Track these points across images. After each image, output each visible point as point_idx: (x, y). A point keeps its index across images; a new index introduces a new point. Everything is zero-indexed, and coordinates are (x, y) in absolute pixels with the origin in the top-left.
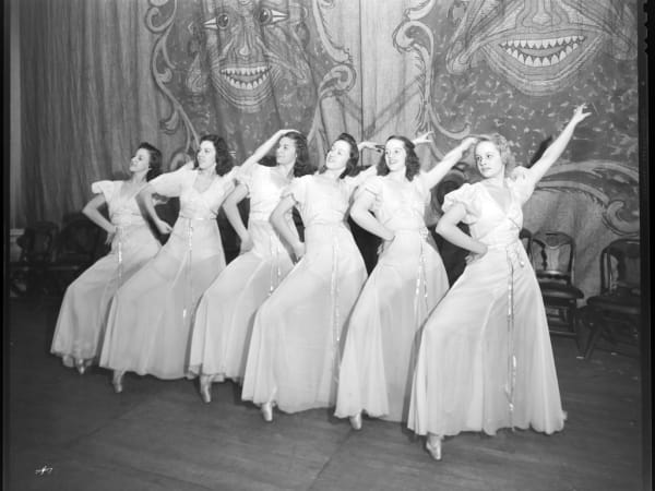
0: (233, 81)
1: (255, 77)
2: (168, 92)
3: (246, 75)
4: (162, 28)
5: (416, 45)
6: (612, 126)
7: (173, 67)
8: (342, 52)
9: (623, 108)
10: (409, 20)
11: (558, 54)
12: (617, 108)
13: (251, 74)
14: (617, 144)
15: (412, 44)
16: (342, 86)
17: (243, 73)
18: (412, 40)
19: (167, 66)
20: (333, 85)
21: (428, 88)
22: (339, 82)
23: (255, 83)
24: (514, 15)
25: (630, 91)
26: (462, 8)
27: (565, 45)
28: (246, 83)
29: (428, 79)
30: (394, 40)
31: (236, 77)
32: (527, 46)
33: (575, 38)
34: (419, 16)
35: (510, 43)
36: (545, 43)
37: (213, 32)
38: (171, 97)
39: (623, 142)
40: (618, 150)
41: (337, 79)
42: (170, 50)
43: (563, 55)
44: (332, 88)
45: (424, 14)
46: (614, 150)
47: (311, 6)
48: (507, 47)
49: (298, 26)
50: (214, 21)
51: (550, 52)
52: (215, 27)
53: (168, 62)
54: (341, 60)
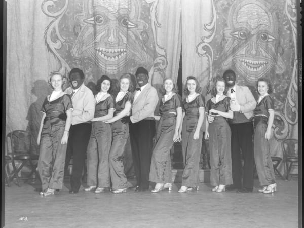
0: (103, 55)
1: (117, 54)
2: (58, 55)
3: (111, 52)
4: (56, 14)
5: (207, 54)
6: (275, 98)
7: (63, 40)
8: (163, 51)
9: (278, 91)
10: (204, 42)
11: (259, 67)
12: (276, 91)
13: (115, 52)
14: (277, 105)
15: (205, 53)
16: (162, 67)
17: (110, 51)
18: (205, 51)
19: (58, 39)
20: (157, 66)
21: (211, 74)
22: (161, 65)
23: (117, 57)
24: (245, 49)
25: (281, 85)
26: (225, 42)
27: (261, 64)
28: (111, 58)
29: (211, 70)
30: (197, 50)
31: (105, 53)
32: (249, 63)
33: (264, 62)
34: (208, 41)
35: (243, 60)
36: (255, 62)
37: (91, 25)
38: (60, 58)
39: (279, 105)
40: (278, 108)
41: (160, 63)
42: (61, 30)
43: (260, 68)
44: (157, 67)
45: (210, 41)
46: (276, 107)
47: (151, 23)
48: (242, 61)
49: (142, 32)
50: (92, 19)
51: (257, 66)
52: (93, 22)
53: (59, 37)
54: (162, 54)
